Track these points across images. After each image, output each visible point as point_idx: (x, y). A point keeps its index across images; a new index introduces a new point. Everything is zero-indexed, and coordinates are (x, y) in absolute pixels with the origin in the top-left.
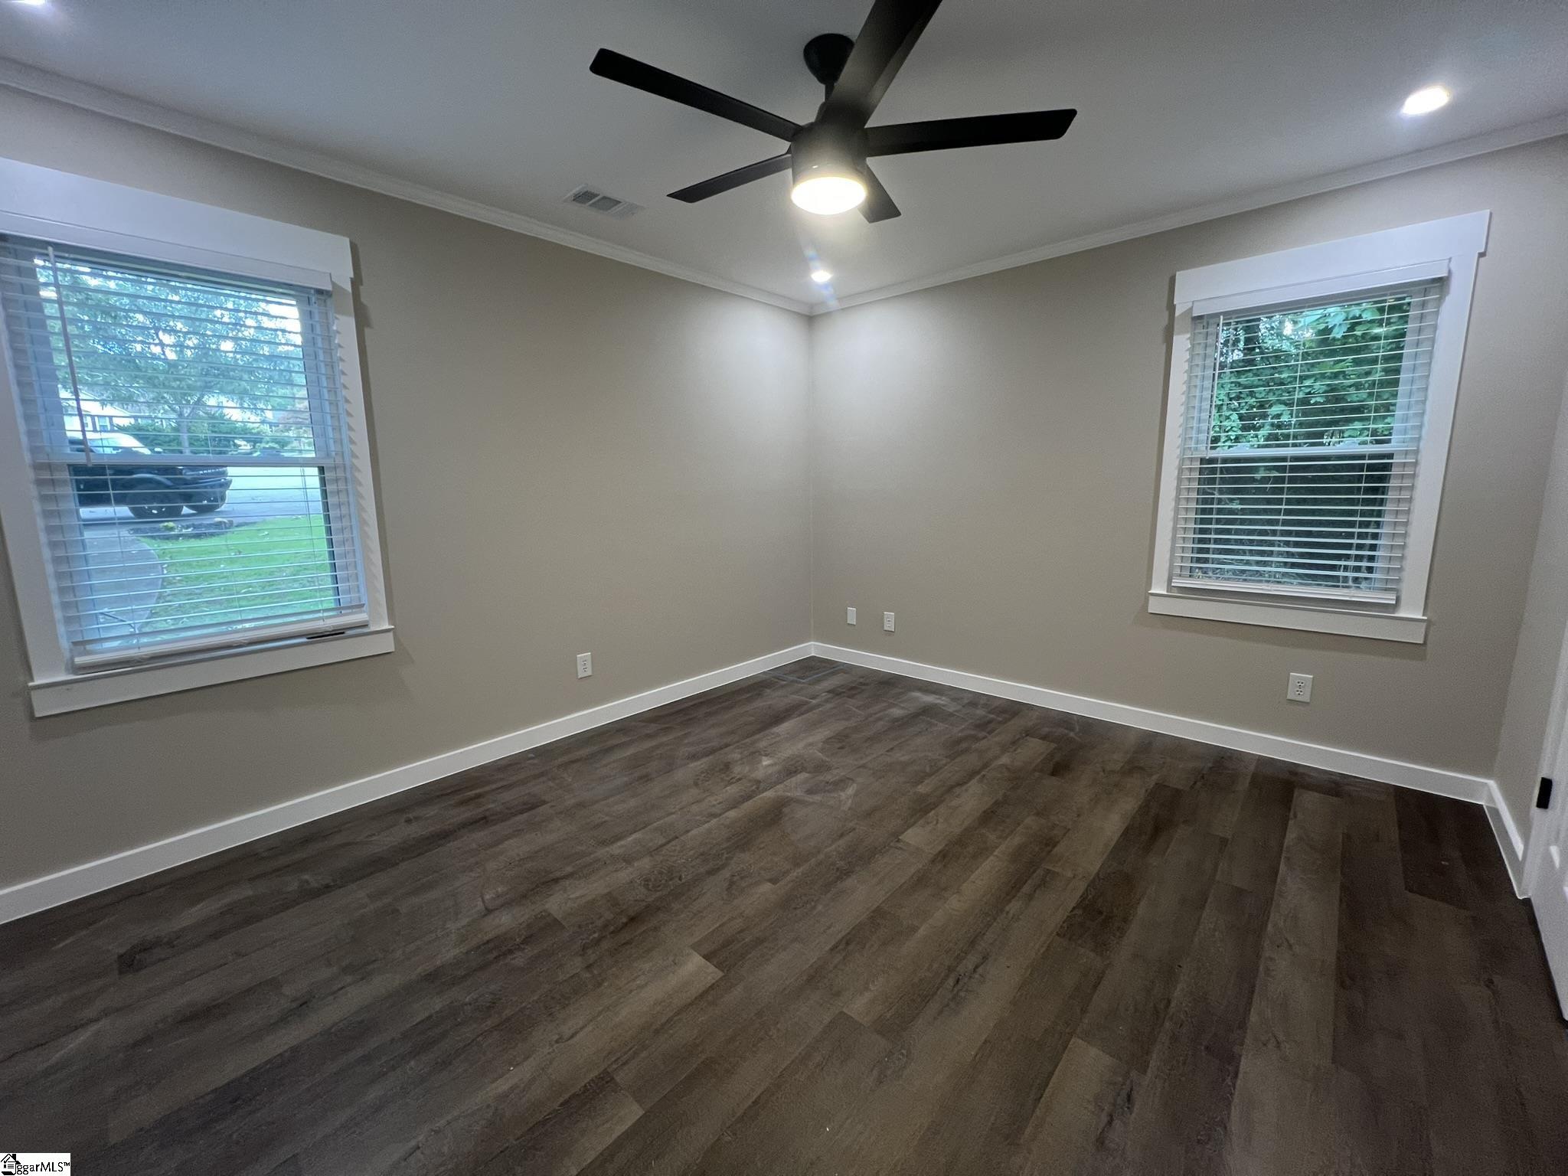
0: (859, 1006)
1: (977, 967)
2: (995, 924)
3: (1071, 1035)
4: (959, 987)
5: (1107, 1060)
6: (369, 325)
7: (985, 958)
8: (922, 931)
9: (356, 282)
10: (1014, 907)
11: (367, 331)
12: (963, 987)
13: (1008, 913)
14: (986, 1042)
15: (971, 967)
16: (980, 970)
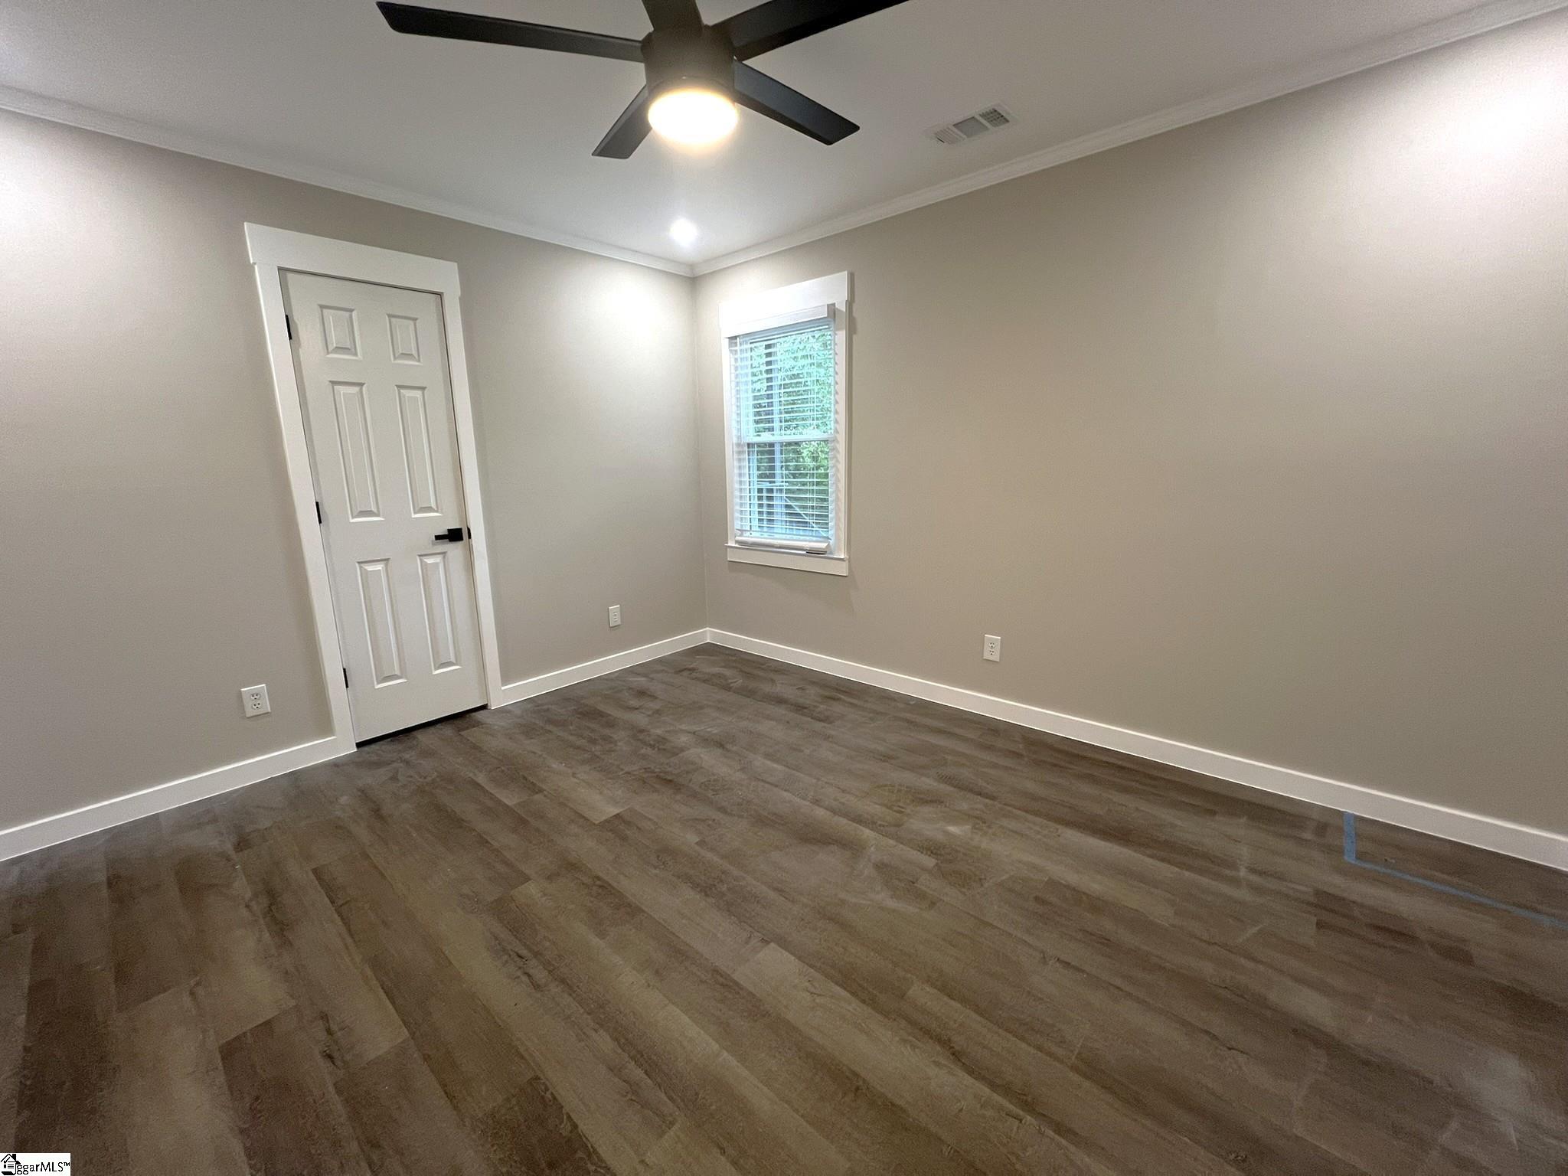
0: (532, 891)
1: (529, 976)
2: (582, 1011)
3: (413, 1034)
4: (513, 955)
5: (372, 1055)
6: (855, 333)
7: (537, 987)
8: (595, 941)
9: (850, 303)
10: (604, 1042)
11: (854, 337)
12: (513, 959)
13: (596, 1031)
14: (451, 963)
15: (531, 972)
16: (525, 978)
